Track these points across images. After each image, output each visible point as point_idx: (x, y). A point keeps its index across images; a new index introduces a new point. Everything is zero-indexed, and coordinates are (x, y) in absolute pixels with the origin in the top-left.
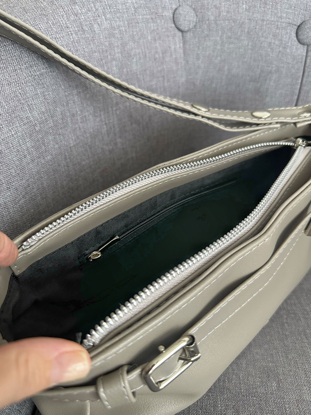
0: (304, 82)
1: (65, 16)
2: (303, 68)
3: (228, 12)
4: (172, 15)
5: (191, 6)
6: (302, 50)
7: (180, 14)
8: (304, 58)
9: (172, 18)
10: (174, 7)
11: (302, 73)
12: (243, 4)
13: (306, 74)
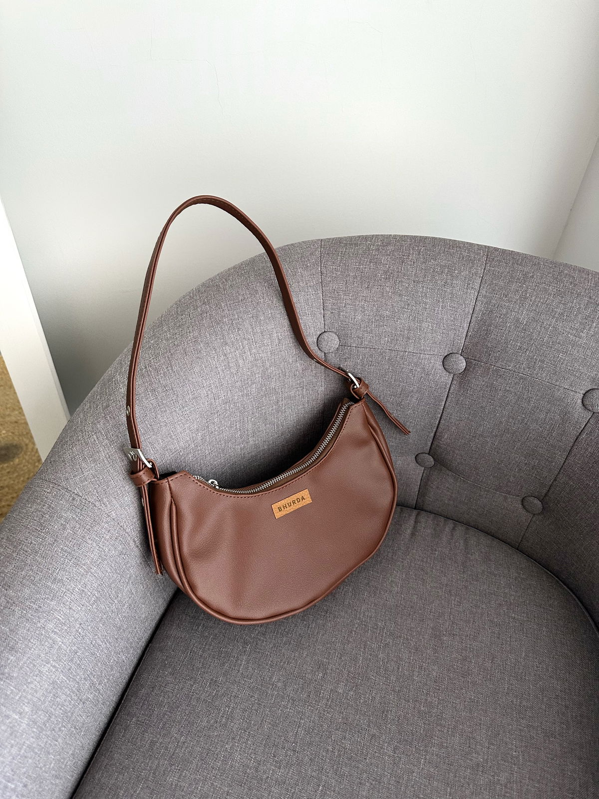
0: (447, 405)
1: (216, 357)
2: (447, 393)
3: (370, 342)
4: (316, 340)
5: (335, 333)
6: (447, 378)
7: (324, 339)
8: (448, 386)
9: (316, 342)
10: (319, 333)
11: (446, 396)
12: (386, 337)
13: (449, 399)
